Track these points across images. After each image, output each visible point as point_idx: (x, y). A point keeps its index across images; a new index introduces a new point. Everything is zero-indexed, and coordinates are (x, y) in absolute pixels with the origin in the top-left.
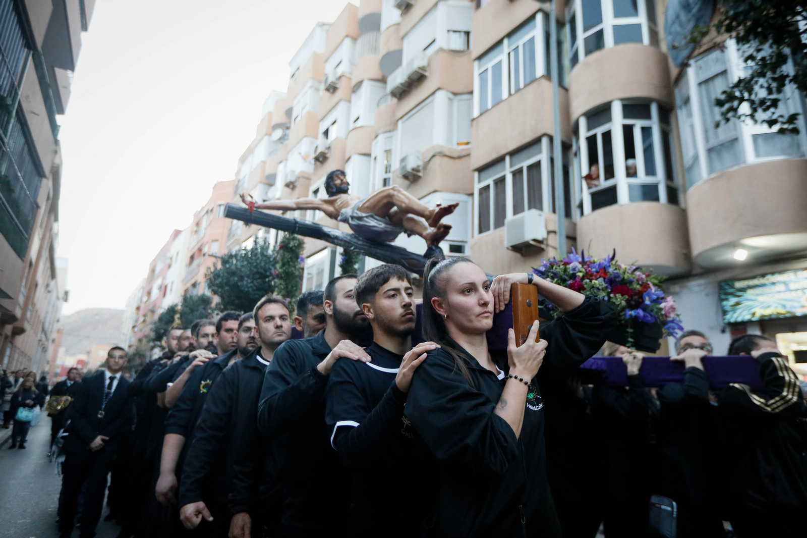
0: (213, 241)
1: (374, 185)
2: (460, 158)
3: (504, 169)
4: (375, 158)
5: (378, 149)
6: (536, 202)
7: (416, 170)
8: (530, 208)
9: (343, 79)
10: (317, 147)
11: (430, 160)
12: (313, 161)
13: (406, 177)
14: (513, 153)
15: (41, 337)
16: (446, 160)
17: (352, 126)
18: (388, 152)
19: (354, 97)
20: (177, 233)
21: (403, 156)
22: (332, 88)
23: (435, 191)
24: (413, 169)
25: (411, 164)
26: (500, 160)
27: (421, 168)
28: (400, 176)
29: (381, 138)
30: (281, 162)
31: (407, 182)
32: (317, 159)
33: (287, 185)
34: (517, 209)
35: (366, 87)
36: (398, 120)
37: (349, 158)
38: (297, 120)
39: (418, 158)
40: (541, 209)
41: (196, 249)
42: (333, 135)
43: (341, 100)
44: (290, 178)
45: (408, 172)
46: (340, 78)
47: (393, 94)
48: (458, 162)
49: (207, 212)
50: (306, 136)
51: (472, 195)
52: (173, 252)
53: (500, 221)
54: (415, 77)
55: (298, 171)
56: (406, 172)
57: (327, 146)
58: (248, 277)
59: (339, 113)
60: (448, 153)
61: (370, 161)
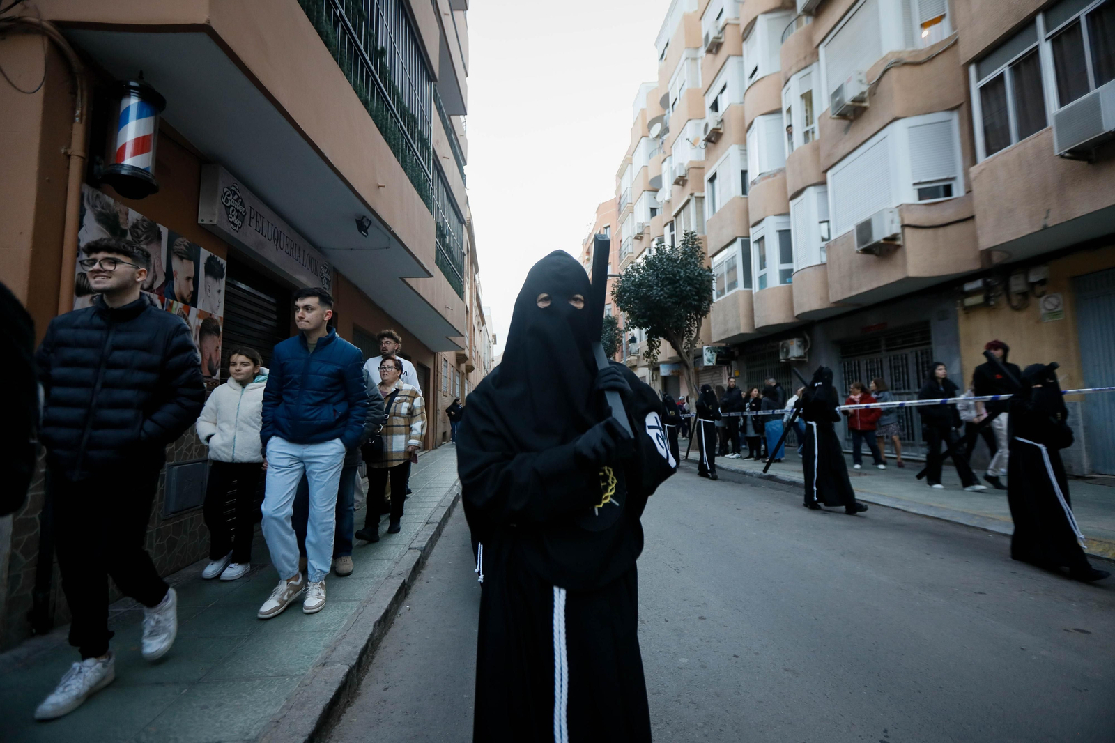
2: (930, 59)
3: (1036, 39)
4: (789, 111)
5: (791, 97)
7: (859, 100)
9: (728, 29)
10: (707, 125)
11: (879, 80)
12: (702, 144)
13: (842, 116)
14: (1051, 7)
16: (907, 69)
17: (748, 83)
18: (807, 97)
19: (746, 47)
21: (833, 90)
22: (715, 47)
23: (896, 119)
24: (854, 101)
25: (850, 95)
26: (1023, 26)
27: (866, 95)
28: (834, 117)
29: (794, 81)
30: (664, 161)
31: (845, 123)
32: (708, 140)
33: (677, 183)
34: (1070, 93)
35: (762, 22)
36: (818, 46)
37: (751, 125)
38: (675, 106)
39: (861, 81)
42: (723, 106)
43: (728, 57)
44: (680, 173)
45: (848, 106)
46: (724, 28)
47: (808, 11)
48: (929, 66)
50: (689, 120)
51: (964, 104)
53: (1034, 122)
55: (686, 163)
56: (843, 108)
57: (720, 120)
59: (729, 75)
60: (909, 60)
61: (782, 118)
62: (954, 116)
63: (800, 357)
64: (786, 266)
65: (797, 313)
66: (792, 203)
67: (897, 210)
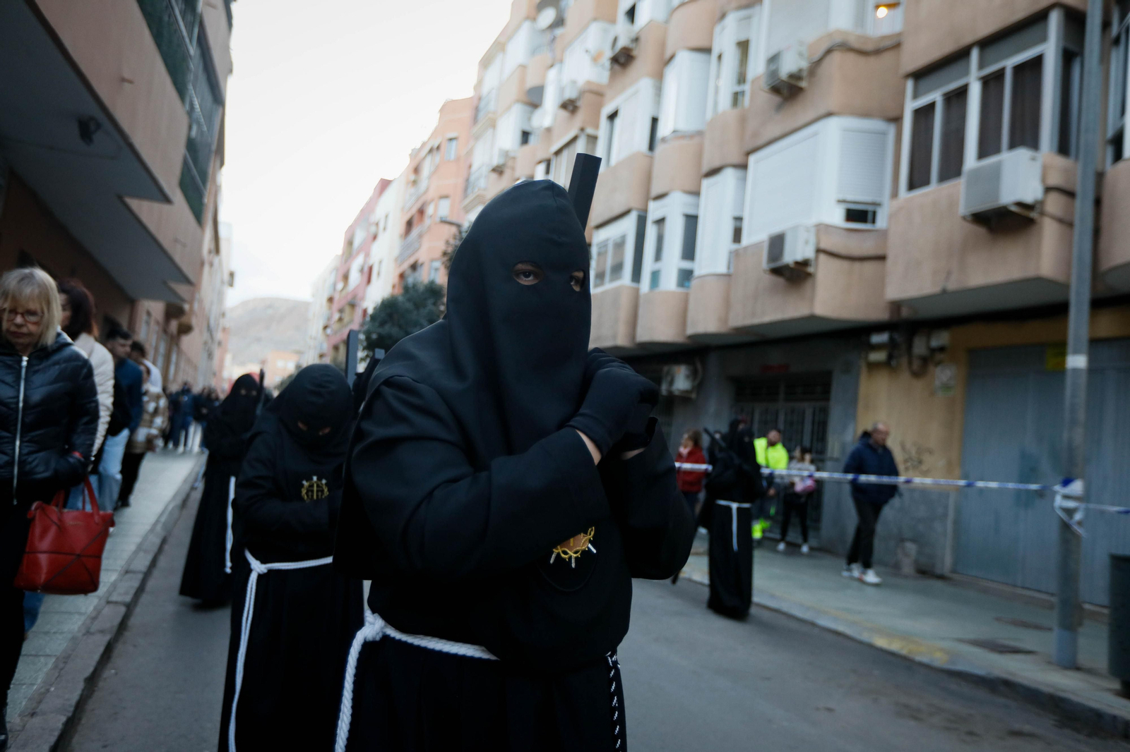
0: (441, 197)
1: (716, 103)
2: (877, 52)
3: (966, 72)
4: (720, 57)
5: (725, 41)
6: (1025, 135)
7: (796, 77)
8: (1013, 145)
10: (615, 40)
11: (821, 58)
12: (607, 64)
13: (776, 89)
14: (988, 43)
15: (207, 337)
16: (851, 57)
18: (744, 46)
20: (384, 185)
21: (772, 52)
23: (829, 114)
24: (791, 76)
25: (789, 65)
26: (959, 57)
27: (805, 74)
28: (767, 88)
29: (731, 19)
30: (552, 66)
31: (776, 99)
32: (615, 60)
33: (564, 106)
34: (987, 147)
37: (672, 57)
39: (801, 55)
40: (1034, 144)
41: (414, 210)
42: (642, 17)
44: (570, 94)
45: (783, 81)
48: (872, 61)
49: (431, 151)
50: (595, 19)
51: (897, 120)
52: (379, 213)
53: (952, 168)
55: (581, 82)
56: (777, 82)
57: (634, 37)
60: (856, 45)
61: (709, 62)
62: (891, 129)
63: (686, 391)
64: (686, 265)
65: (691, 331)
66: (706, 183)
67: (813, 230)
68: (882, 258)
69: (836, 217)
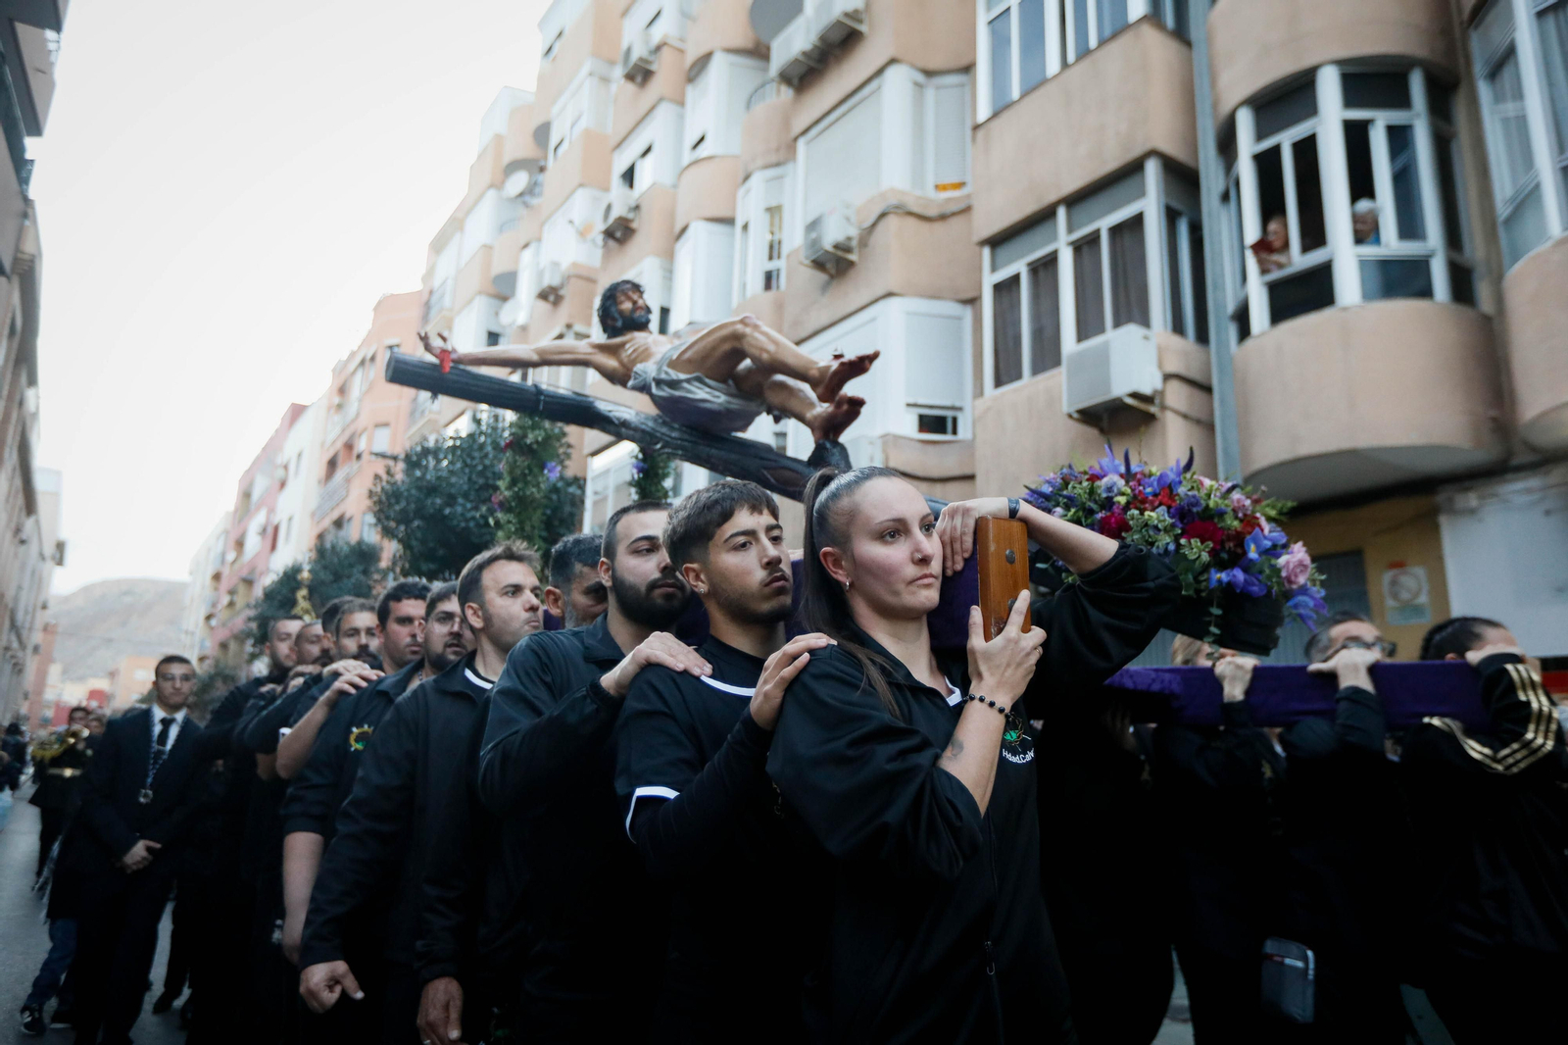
0: (377, 426)
1: (744, 286)
2: (943, 218)
3: (1054, 237)
4: (745, 227)
5: (751, 205)
6: (1132, 308)
7: (843, 247)
8: (1117, 324)
9: (666, 52)
10: (609, 208)
11: (874, 225)
12: (600, 239)
13: (819, 264)
14: (1075, 200)
15: (9, 641)
16: (911, 222)
17: (688, 157)
18: (774, 211)
19: (691, 92)
20: (297, 412)
21: (810, 219)
22: (640, 74)
23: (890, 295)
24: (837, 246)
25: (832, 235)
26: (1043, 217)
27: (854, 243)
28: (807, 262)
29: (757, 180)
30: (526, 246)
31: (822, 277)
32: (609, 234)
33: (543, 296)
34: (1088, 327)
35: (720, 65)
36: (796, 139)
37: (684, 230)
38: (561, 151)
39: (848, 219)
40: (1145, 322)
41: (339, 445)
42: (644, 179)
43: (661, 100)
44: (551, 279)
45: (827, 252)
46: (658, 48)
47: (785, 78)
48: (939, 228)
49: (362, 363)
50: (581, 185)
51: (973, 301)
52: (289, 452)
53: (1048, 355)
54: (837, 36)
55: (565, 263)
56: (820, 253)
57: (633, 204)
58: (466, 496)
59: (656, 130)
60: (916, 209)
61: (733, 235)
62: (967, 313)
67: (879, 443)
68: (971, 478)
69: (908, 426)
